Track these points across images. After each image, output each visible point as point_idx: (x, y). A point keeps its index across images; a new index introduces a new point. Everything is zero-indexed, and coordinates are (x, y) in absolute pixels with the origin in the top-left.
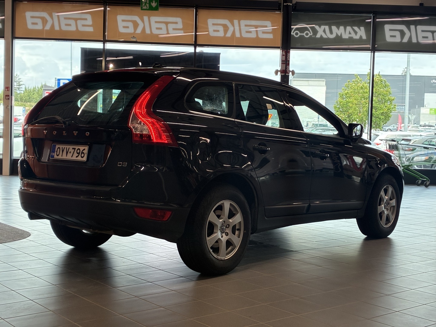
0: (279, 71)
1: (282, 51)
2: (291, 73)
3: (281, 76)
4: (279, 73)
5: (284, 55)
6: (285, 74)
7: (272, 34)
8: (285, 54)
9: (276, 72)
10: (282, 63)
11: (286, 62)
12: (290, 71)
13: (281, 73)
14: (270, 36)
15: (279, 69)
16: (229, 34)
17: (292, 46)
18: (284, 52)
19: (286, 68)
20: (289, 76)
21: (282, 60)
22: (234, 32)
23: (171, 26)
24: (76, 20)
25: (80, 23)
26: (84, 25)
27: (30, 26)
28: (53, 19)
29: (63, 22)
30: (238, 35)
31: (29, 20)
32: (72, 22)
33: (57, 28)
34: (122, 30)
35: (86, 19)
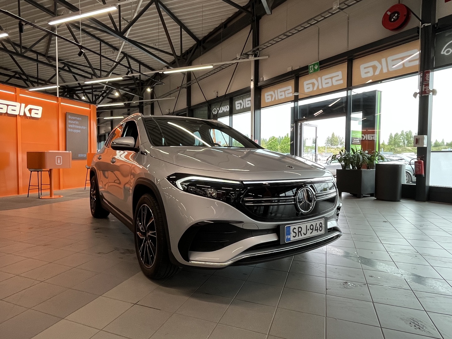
1: (420, 73)
2: (431, 93)
3: (420, 98)
6: (425, 95)
8: (422, 75)
9: (416, 96)
10: (420, 85)
13: (419, 94)
14: (417, 63)
15: (418, 91)
16: (377, 73)
19: (425, 89)
20: (428, 96)
21: (420, 82)
22: (382, 69)
23: (334, 79)
24: (285, 91)
25: (287, 92)
26: (288, 94)
27: (267, 101)
28: (275, 94)
29: (279, 94)
30: (385, 71)
31: (266, 97)
32: (283, 93)
33: (277, 99)
34: (306, 91)
35: (289, 89)
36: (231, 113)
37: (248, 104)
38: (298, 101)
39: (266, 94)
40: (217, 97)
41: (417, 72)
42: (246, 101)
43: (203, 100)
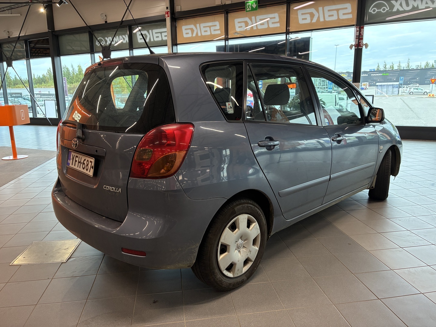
0: (353, 46)
1: (357, 28)
5: (358, 31)
6: (358, 48)
7: (351, 14)
10: (356, 38)
11: (360, 37)
12: (363, 45)
13: (355, 47)
14: (351, 16)
16: (314, 20)
17: (365, 22)
18: (358, 28)
19: (359, 43)
20: (362, 49)
21: (356, 36)
22: (319, 18)
24: (210, 27)
25: (212, 28)
26: (215, 30)
27: (185, 36)
28: (197, 29)
29: (203, 30)
30: (321, 20)
31: (184, 32)
32: (208, 29)
33: (199, 35)
34: (238, 30)
35: (216, 25)
36: (131, 46)
37: (157, 37)
38: (228, 41)
39: (184, 28)
40: (106, 22)
41: (354, 25)
42: (154, 33)
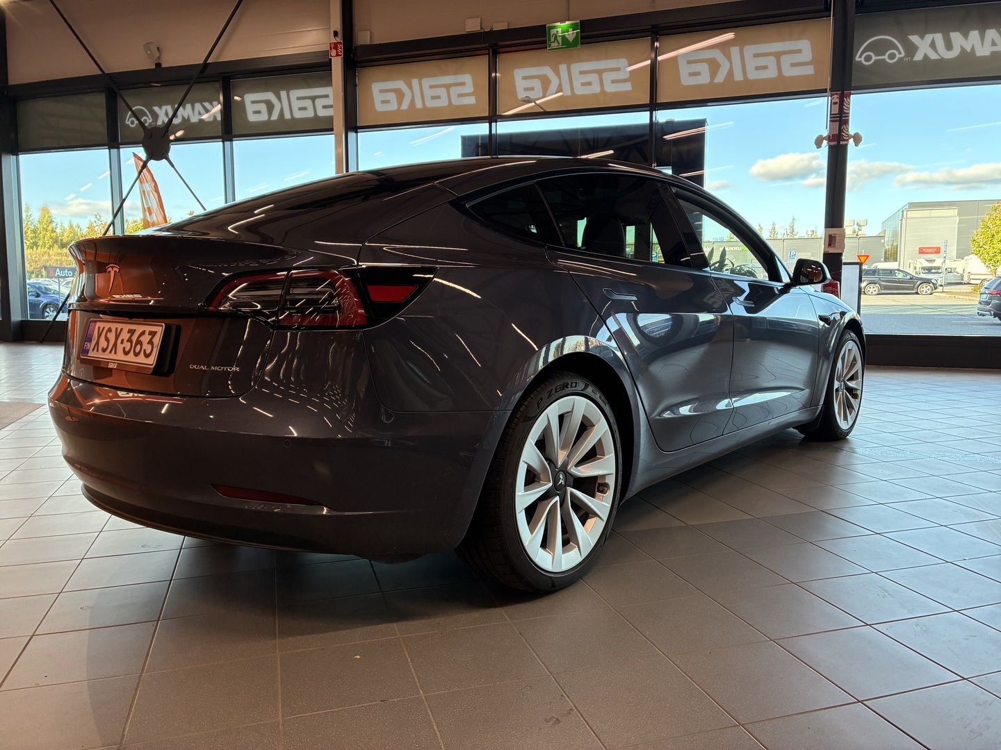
0: (825, 138)
1: (832, 95)
2: (851, 141)
3: (831, 148)
4: (825, 142)
6: (839, 143)
7: (812, 66)
8: (838, 100)
9: (818, 143)
10: (830, 121)
11: (841, 117)
12: (849, 137)
13: (829, 141)
14: (809, 70)
15: (825, 133)
16: (720, 78)
17: (853, 84)
18: (835, 96)
19: (840, 131)
20: (846, 145)
21: (831, 115)
22: (731, 72)
23: (608, 77)
24: (448, 87)
25: (454, 91)
26: (460, 95)
27: (379, 107)
28: (412, 90)
29: (428, 93)
30: (738, 76)
31: (378, 98)
32: (442, 92)
33: (419, 105)
34: (522, 94)
35: (463, 84)
36: (228, 130)
37: (303, 109)
39: (376, 87)
40: (158, 65)
41: (825, 91)
42: (292, 99)
43: (89, 69)
